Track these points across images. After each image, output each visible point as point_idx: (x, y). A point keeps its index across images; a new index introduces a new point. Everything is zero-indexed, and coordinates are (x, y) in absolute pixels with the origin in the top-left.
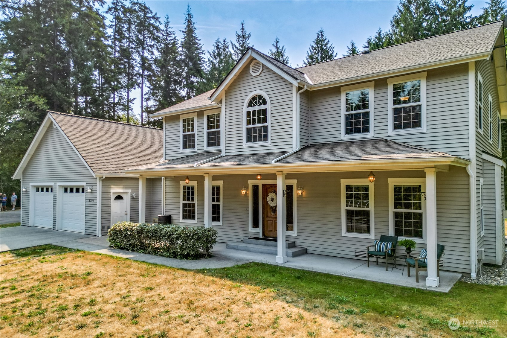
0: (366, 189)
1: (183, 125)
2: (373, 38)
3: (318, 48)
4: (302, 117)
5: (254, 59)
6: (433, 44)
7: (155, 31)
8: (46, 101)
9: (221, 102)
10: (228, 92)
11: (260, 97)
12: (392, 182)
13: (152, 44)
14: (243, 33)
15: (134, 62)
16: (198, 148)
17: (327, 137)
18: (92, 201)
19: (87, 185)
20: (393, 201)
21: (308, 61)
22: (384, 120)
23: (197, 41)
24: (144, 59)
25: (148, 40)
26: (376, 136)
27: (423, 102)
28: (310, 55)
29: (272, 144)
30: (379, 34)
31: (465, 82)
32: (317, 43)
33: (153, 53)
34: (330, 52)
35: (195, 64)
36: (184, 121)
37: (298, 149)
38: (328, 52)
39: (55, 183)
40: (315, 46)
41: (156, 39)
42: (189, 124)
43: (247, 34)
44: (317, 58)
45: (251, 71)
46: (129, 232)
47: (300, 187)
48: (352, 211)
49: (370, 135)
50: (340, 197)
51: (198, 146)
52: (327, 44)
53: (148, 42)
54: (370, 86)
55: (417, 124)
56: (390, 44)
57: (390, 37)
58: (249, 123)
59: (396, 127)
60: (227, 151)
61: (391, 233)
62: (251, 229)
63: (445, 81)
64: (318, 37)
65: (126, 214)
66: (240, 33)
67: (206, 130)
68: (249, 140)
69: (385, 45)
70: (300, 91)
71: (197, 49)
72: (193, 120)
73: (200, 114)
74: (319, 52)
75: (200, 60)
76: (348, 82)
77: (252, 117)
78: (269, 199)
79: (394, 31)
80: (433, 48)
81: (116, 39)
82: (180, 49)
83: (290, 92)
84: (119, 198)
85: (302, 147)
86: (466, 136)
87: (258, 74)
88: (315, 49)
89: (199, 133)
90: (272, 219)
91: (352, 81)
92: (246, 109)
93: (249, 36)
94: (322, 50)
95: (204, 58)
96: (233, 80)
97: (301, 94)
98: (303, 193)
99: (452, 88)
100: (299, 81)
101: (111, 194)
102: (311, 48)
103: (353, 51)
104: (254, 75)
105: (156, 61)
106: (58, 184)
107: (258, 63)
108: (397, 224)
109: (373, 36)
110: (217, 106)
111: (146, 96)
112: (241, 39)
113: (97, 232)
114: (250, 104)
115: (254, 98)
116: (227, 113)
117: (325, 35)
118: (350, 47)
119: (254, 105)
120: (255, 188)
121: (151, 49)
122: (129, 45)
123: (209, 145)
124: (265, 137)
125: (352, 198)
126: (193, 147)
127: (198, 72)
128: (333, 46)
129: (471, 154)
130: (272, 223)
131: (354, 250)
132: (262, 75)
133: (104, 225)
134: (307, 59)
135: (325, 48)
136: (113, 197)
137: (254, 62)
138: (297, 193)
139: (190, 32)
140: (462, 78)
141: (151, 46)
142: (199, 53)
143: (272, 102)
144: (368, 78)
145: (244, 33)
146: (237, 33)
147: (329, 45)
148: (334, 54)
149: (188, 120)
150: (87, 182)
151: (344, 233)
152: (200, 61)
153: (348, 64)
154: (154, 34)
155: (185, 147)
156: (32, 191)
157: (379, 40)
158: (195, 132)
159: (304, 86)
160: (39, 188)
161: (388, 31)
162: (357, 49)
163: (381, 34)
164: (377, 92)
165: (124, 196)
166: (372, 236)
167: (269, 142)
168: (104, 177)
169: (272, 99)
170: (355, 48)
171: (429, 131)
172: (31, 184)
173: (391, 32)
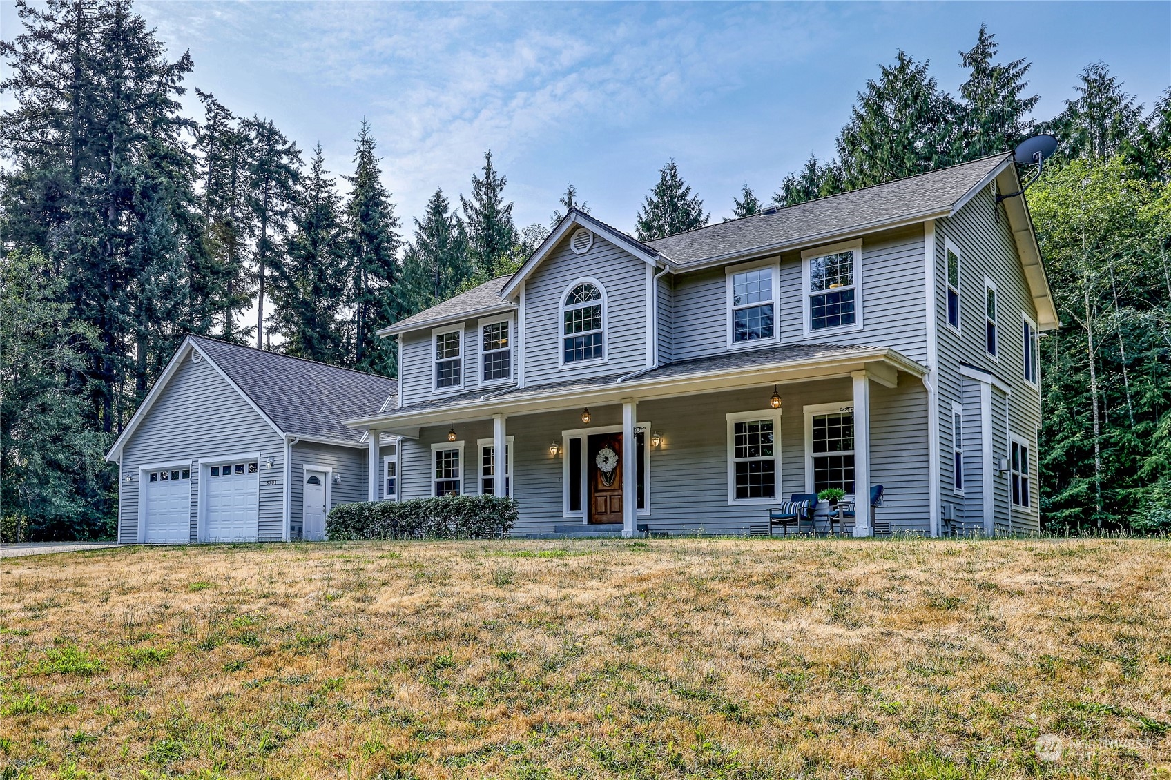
0: (768, 426)
1: (438, 345)
2: (797, 177)
3: (664, 206)
4: (661, 316)
5: (578, 227)
6: (884, 195)
7: (290, 182)
8: (100, 331)
9: (517, 299)
10: (530, 283)
11: (589, 287)
12: (811, 411)
13: (284, 209)
14: (488, 178)
15: (241, 249)
16: (466, 384)
17: (703, 347)
18: (273, 483)
19: (262, 456)
20: (812, 441)
21: (640, 234)
22: (796, 316)
23: (383, 199)
24: (265, 244)
25: (275, 200)
26: (784, 341)
27: (857, 284)
28: (644, 220)
29: (611, 362)
30: (811, 168)
31: (920, 251)
32: (661, 194)
33: (283, 228)
34: (693, 212)
35: (377, 249)
36: (440, 338)
37: (655, 366)
38: (688, 213)
39: (194, 460)
40: (655, 199)
41: (293, 198)
42: (448, 344)
43: (498, 177)
44: (661, 229)
45: (572, 247)
46: (367, 513)
47: (656, 431)
48: (745, 464)
49: (775, 340)
50: (724, 443)
51: (467, 380)
52: (684, 195)
53: (274, 204)
54: (774, 264)
55: (850, 319)
56: (836, 188)
57: (834, 176)
58: (568, 329)
59: (816, 325)
60: (528, 380)
61: (809, 489)
62: (567, 513)
63: (890, 251)
64: (664, 178)
65: (324, 511)
66: (482, 177)
67: (481, 352)
68: (569, 357)
69: (823, 193)
70: (658, 275)
71: (383, 215)
72: (456, 336)
73: (471, 324)
74: (665, 213)
75: (389, 240)
76: (737, 258)
77: (574, 321)
78: (599, 459)
79: (846, 162)
80: (880, 202)
81: (211, 202)
82: (345, 217)
83: (642, 277)
84: (314, 481)
85: (662, 365)
86: (922, 332)
87: (585, 250)
88: (657, 207)
89: (467, 358)
90: (604, 494)
91: (743, 256)
92: (562, 308)
93: (503, 182)
94: (675, 209)
95: (399, 236)
96: (541, 261)
97: (659, 279)
98: (662, 443)
99: (900, 261)
100: (657, 258)
101: (305, 471)
102: (646, 205)
103: (749, 208)
104: (578, 252)
105: (292, 246)
106: (201, 461)
107: (586, 233)
108: (818, 476)
109: (798, 171)
110: (509, 307)
111: (269, 324)
112: (484, 189)
113: (284, 536)
114: (571, 299)
115: (576, 291)
116: (528, 316)
117: (681, 174)
118: (742, 201)
119: (578, 301)
120: (575, 444)
121: (281, 219)
122: (232, 214)
123: (487, 377)
124: (598, 352)
125: (745, 432)
126: (457, 382)
127: (386, 267)
128: (699, 199)
129: (929, 359)
130: (606, 501)
131: (748, 525)
132: (591, 252)
133: (294, 524)
134: (638, 230)
135: (680, 203)
136: (306, 477)
137: (578, 231)
138: (653, 442)
139: (366, 178)
140: (915, 246)
141: (283, 214)
142: (388, 225)
143: (610, 294)
144: (770, 251)
145: (491, 177)
146: (475, 178)
147: (690, 197)
148: (703, 218)
149: (448, 337)
150: (262, 452)
151: (731, 500)
152: (389, 242)
153: (737, 232)
154: (288, 188)
155: (440, 384)
156: (143, 481)
157: (812, 181)
158: (461, 356)
159: (665, 266)
160: (156, 475)
161: (830, 161)
162: (758, 204)
163: (816, 168)
164: (785, 272)
165: (322, 478)
166: (778, 499)
167: (605, 359)
168: (297, 440)
169: (609, 289)
170: (754, 201)
171: (867, 328)
172: (141, 467)
173: (839, 163)
